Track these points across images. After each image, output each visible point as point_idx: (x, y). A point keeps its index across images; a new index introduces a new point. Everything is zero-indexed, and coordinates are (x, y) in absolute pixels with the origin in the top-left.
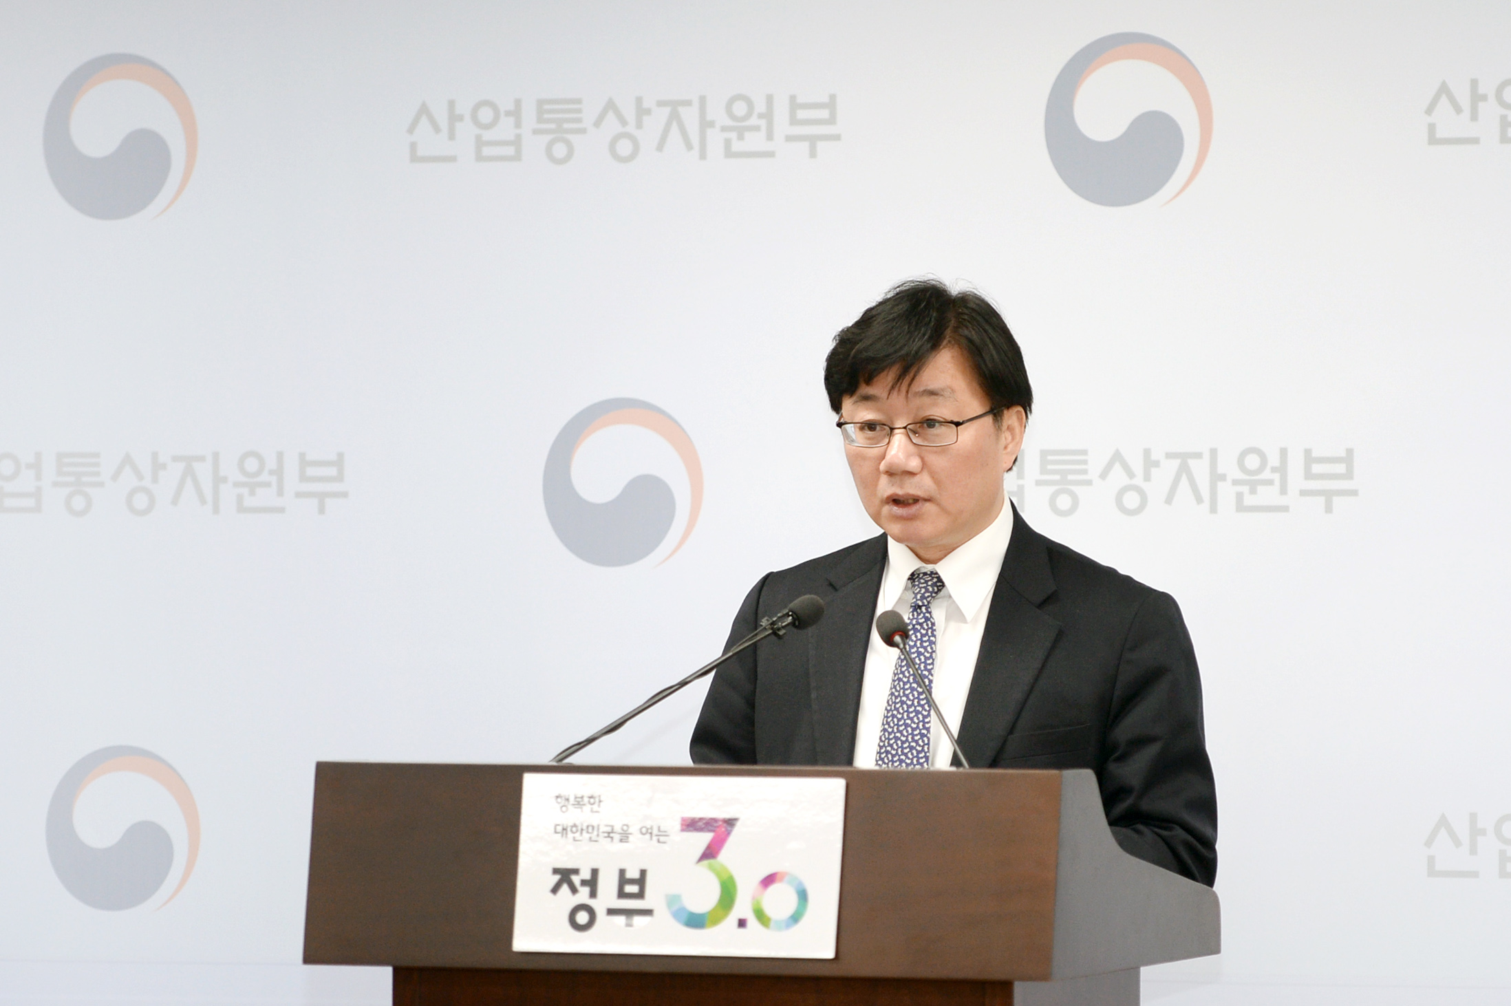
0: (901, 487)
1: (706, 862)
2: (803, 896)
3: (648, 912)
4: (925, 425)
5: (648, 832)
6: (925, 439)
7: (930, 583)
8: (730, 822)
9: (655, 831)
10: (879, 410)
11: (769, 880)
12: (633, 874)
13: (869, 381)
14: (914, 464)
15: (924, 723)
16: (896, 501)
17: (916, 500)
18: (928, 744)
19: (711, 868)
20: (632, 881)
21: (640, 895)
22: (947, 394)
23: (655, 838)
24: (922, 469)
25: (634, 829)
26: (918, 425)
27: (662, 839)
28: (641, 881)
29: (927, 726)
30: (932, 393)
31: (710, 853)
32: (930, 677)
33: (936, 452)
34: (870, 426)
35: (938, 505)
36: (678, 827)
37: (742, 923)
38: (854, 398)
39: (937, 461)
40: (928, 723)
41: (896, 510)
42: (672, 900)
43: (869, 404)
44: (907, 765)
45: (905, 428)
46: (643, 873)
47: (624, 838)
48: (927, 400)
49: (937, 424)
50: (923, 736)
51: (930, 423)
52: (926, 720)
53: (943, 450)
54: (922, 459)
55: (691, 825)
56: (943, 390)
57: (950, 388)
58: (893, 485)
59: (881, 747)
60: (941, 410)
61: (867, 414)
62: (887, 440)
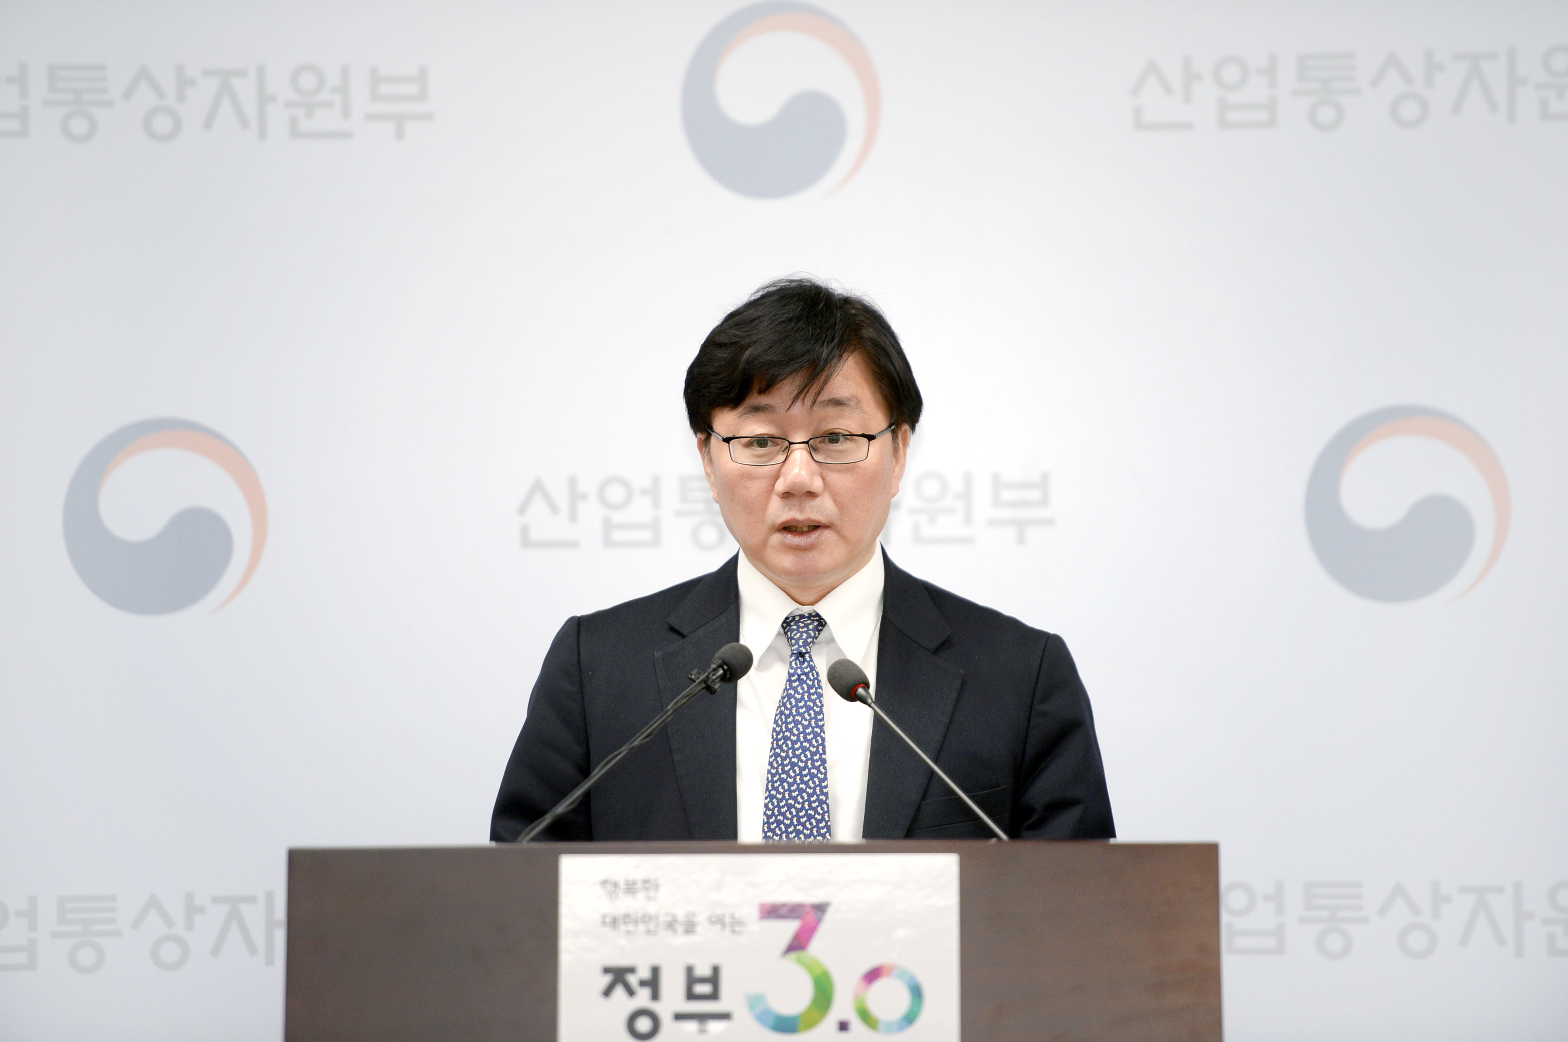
0: (801, 511)
1: (793, 956)
2: (917, 992)
3: (725, 1016)
4: (827, 440)
5: (718, 921)
6: (828, 456)
7: (811, 627)
8: (821, 908)
9: (728, 920)
10: (772, 422)
11: (873, 975)
12: (702, 970)
13: (765, 390)
14: (817, 484)
15: (822, 788)
16: (788, 528)
17: (815, 527)
18: (828, 812)
19: (800, 962)
20: (703, 980)
21: (714, 996)
22: (852, 403)
23: (728, 929)
24: (824, 490)
25: (701, 918)
26: (819, 440)
27: (737, 929)
28: (714, 979)
29: (825, 790)
30: (838, 403)
31: (798, 944)
32: (822, 734)
33: (840, 471)
34: (761, 441)
35: (838, 532)
36: (755, 913)
37: (843, 1026)
38: (740, 410)
39: (838, 479)
40: (826, 787)
41: (790, 539)
42: (755, 1002)
43: (761, 416)
44: (807, 837)
45: (807, 442)
46: (716, 970)
47: (690, 928)
48: (832, 411)
49: (842, 439)
50: (821, 802)
51: (833, 437)
52: (824, 784)
53: (850, 467)
54: (823, 478)
55: (772, 912)
56: (850, 400)
57: (856, 398)
58: (790, 509)
59: (769, 817)
60: (847, 423)
61: (756, 427)
62: (782, 458)
